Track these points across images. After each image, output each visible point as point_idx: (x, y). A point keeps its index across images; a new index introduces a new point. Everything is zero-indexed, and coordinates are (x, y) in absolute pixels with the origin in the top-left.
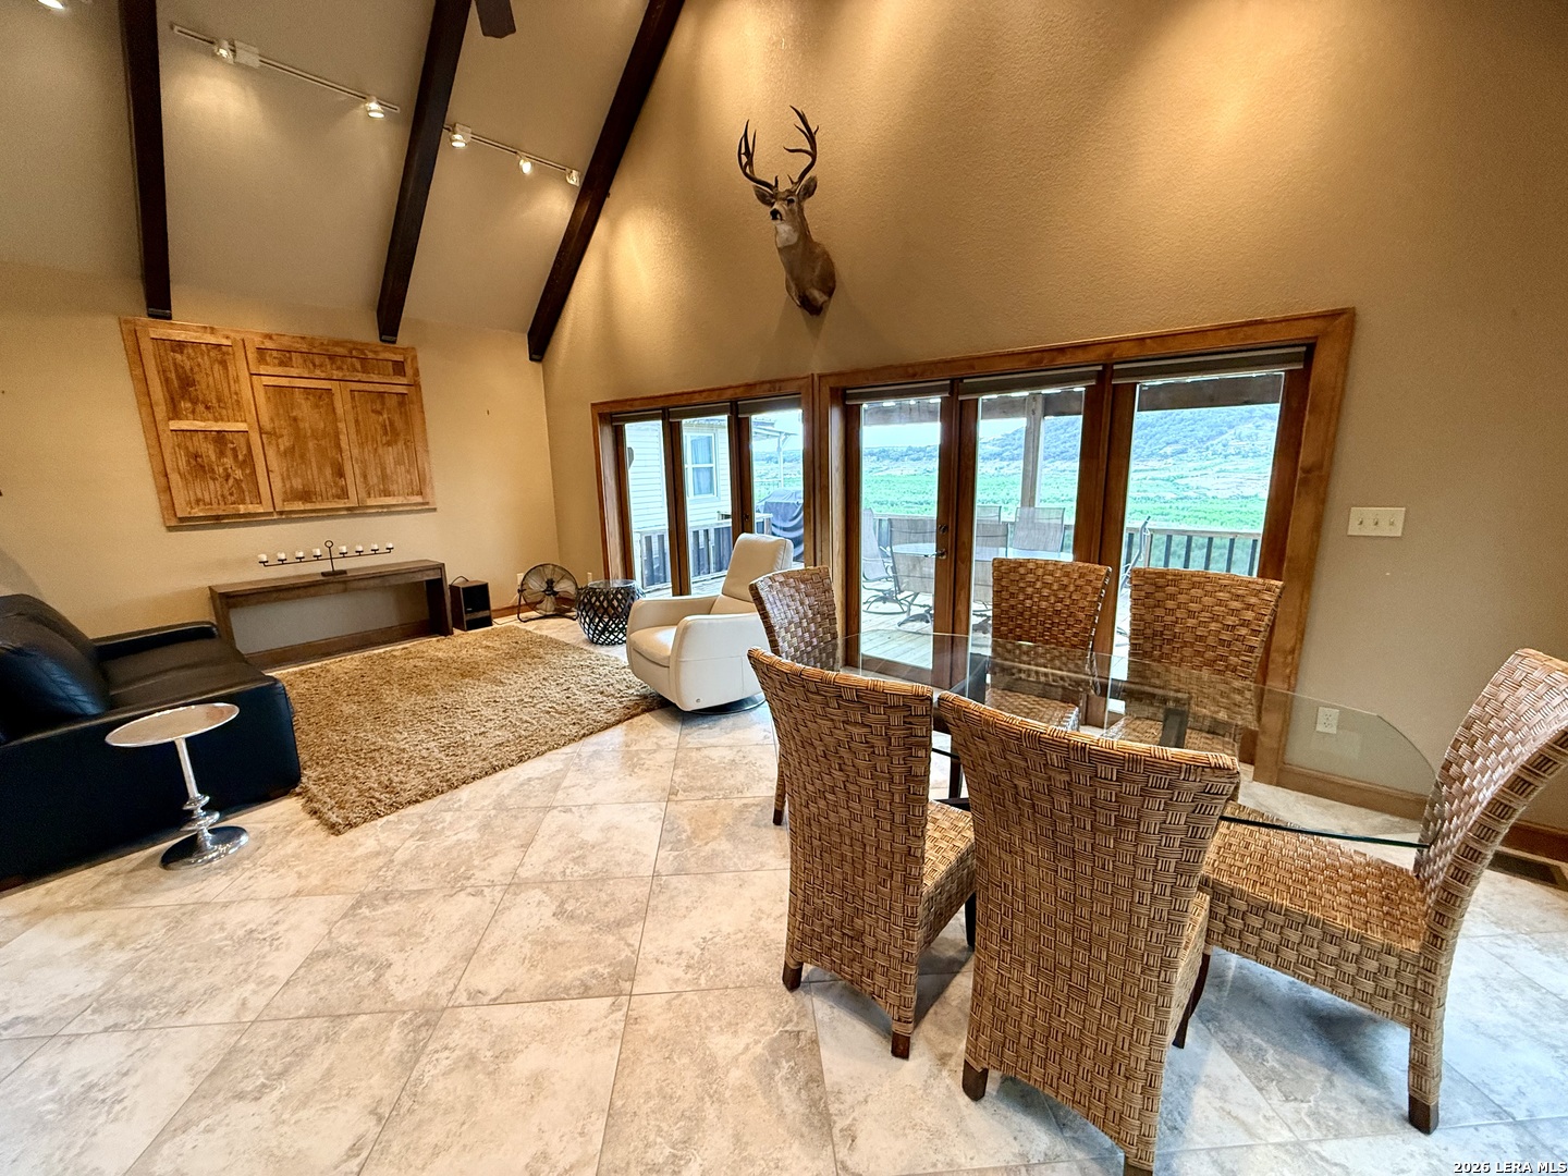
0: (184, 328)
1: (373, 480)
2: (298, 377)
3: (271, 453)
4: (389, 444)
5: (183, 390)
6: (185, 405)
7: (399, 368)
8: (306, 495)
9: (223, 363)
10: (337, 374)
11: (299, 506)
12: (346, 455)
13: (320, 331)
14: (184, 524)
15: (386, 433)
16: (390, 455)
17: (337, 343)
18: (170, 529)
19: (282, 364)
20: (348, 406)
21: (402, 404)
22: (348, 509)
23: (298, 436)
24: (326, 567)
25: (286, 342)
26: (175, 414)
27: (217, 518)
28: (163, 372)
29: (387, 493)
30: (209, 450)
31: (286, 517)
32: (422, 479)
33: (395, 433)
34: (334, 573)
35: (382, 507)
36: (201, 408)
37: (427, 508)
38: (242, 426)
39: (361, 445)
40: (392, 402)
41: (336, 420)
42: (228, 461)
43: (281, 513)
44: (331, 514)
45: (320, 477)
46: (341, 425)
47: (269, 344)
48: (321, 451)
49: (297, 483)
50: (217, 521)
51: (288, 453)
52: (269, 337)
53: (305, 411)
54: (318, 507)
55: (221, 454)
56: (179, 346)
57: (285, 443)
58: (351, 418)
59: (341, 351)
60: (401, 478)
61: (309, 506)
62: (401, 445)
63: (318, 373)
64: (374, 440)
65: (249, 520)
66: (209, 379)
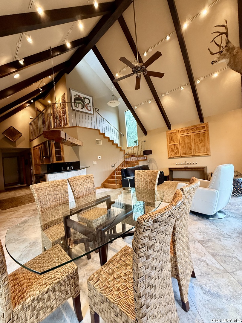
0: (172, 131)
1: (197, 150)
2: (185, 134)
3: (181, 146)
4: (200, 143)
5: (171, 139)
6: (171, 141)
7: (204, 127)
8: (185, 154)
9: (176, 134)
10: (192, 132)
11: (184, 155)
12: (192, 146)
13: (189, 125)
14: (170, 158)
15: (200, 141)
16: (200, 145)
17: (192, 126)
18: (169, 159)
19: (184, 132)
20: (193, 137)
21: (204, 135)
22: (192, 156)
23: (185, 144)
24: (185, 166)
25: (184, 129)
26: (170, 143)
27: (174, 157)
28: (169, 137)
29: (199, 153)
30: (173, 147)
31: (182, 157)
32: (207, 149)
33: (202, 141)
34: (186, 167)
35: (198, 155)
36: (173, 141)
37: (208, 155)
38: (177, 143)
39: (195, 144)
40: (202, 135)
41: (191, 140)
42: (175, 149)
43: (182, 156)
44: (189, 156)
45: (187, 150)
46: (192, 141)
47: (182, 130)
48: (188, 146)
49: (184, 152)
50: (173, 158)
51: (183, 147)
52: (182, 129)
53: (186, 140)
54: (187, 155)
55: (175, 148)
56: (171, 133)
57: (183, 145)
58: (193, 139)
59: (193, 127)
60: (202, 150)
61: (185, 155)
62: (203, 143)
63: (189, 132)
64: (198, 142)
65: (177, 157)
66: (174, 137)
